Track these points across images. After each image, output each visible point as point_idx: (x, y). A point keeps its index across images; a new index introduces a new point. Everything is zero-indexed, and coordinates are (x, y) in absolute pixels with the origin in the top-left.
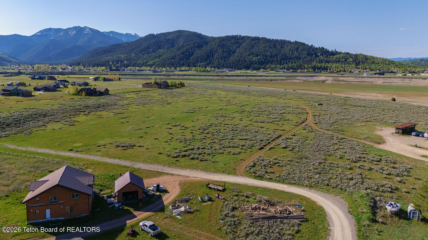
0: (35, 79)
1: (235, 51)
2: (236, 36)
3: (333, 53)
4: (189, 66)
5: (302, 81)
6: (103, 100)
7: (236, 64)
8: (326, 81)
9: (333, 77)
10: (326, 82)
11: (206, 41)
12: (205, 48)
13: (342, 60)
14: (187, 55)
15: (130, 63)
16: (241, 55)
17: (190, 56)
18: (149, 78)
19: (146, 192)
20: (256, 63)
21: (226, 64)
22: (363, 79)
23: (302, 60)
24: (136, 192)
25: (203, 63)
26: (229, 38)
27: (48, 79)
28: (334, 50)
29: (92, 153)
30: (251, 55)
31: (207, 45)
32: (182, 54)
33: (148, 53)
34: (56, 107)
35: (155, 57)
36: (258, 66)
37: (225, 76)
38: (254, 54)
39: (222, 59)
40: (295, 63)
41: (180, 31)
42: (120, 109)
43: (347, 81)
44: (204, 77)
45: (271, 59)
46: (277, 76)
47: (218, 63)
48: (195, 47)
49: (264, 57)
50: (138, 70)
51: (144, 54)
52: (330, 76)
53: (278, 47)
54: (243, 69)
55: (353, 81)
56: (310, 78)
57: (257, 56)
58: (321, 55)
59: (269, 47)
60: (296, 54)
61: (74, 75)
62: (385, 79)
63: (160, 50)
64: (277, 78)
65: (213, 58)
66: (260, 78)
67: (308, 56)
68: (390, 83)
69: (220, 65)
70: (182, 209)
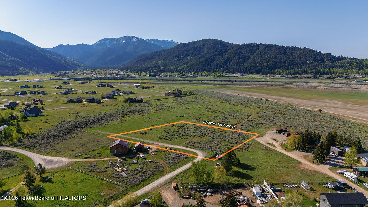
0: (100, 86)
1: (250, 57)
2: (252, 44)
3: (339, 59)
4: (210, 71)
5: (297, 87)
6: (139, 106)
7: (248, 69)
9: (325, 83)
10: (318, 87)
11: (225, 49)
12: (224, 56)
13: (346, 65)
14: (209, 62)
15: (165, 69)
16: (254, 62)
17: (212, 62)
18: (176, 82)
19: (145, 149)
20: (265, 68)
21: (240, 70)
23: (308, 65)
24: (141, 148)
25: (221, 68)
26: (245, 46)
27: (108, 87)
28: (341, 56)
29: (130, 135)
30: (263, 61)
31: (226, 53)
32: (205, 61)
33: (179, 60)
34: (115, 111)
35: (184, 63)
36: (268, 71)
37: (234, 81)
38: (265, 60)
39: (237, 65)
40: (301, 68)
41: (206, 40)
42: (147, 113)
43: (336, 87)
44: (218, 82)
45: (279, 65)
46: (277, 82)
47: (234, 68)
48: (216, 55)
49: (274, 63)
50: (170, 76)
51: (176, 60)
53: (288, 53)
54: (254, 73)
55: (341, 87)
56: (305, 84)
57: (268, 62)
58: (326, 61)
59: (279, 53)
60: (303, 59)
61: (124, 79)
63: (189, 57)
64: (277, 83)
65: (230, 64)
66: (263, 83)
67: (315, 61)
69: (235, 70)
70: (154, 153)
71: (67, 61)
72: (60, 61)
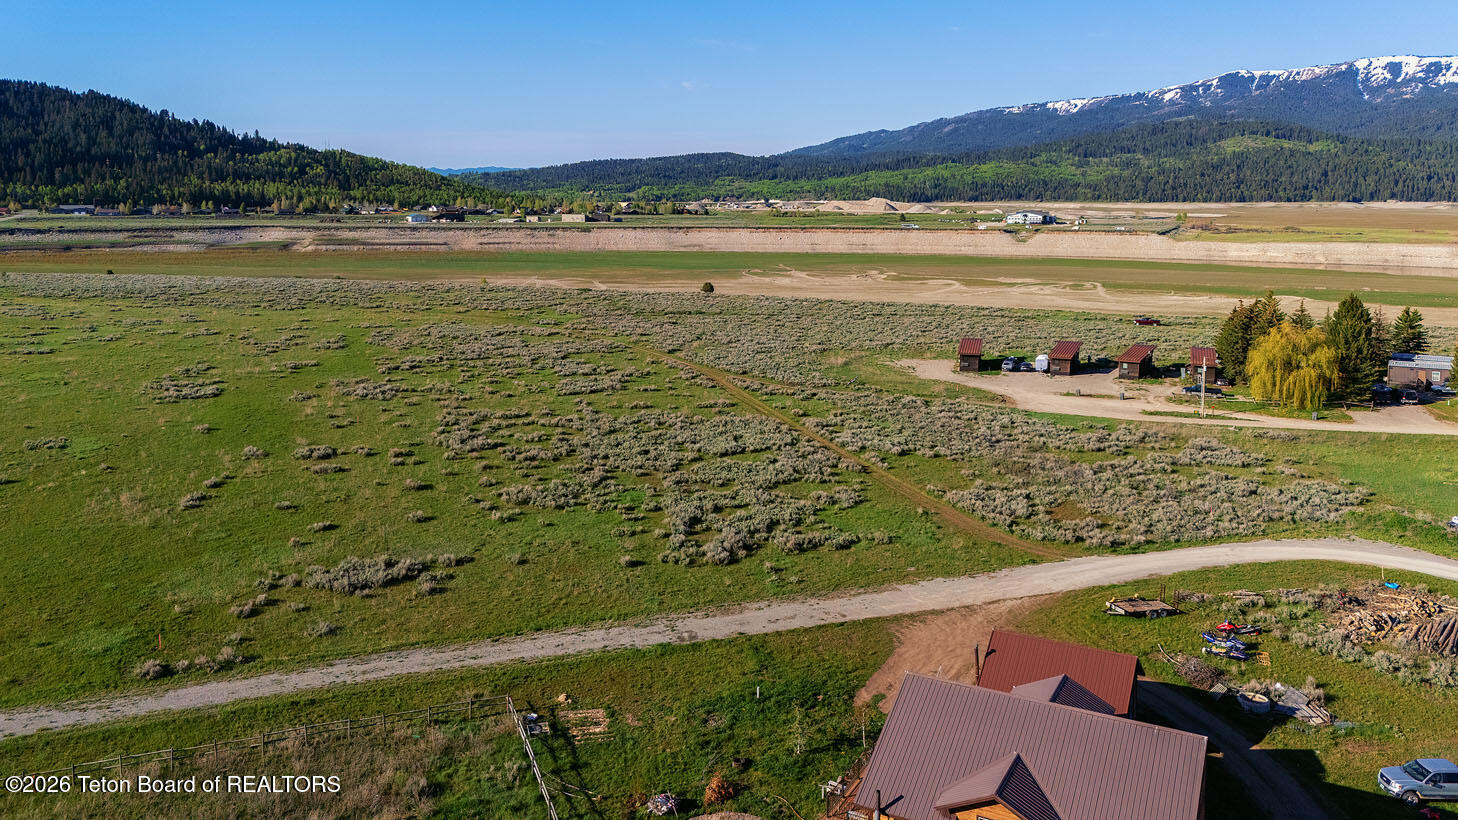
5: (202, 248)
8: (295, 244)
9: (317, 229)
10: (295, 247)
13: (289, 169)
22: (417, 234)
23: (138, 165)
28: (252, 135)
40: (117, 179)
43: (368, 244)
52: (303, 228)
55: (387, 241)
56: (228, 236)
58: (208, 151)
62: (482, 233)
67: (162, 152)
68: (500, 246)
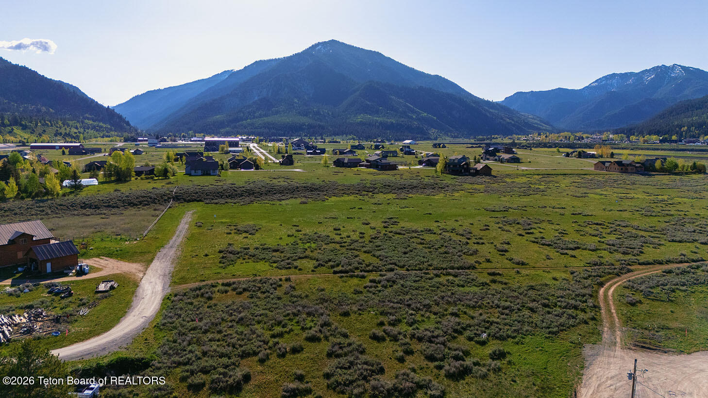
71: (515, 119)
72: (502, 118)
